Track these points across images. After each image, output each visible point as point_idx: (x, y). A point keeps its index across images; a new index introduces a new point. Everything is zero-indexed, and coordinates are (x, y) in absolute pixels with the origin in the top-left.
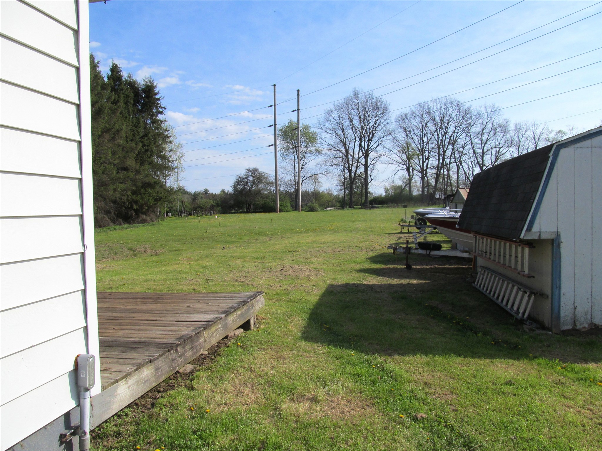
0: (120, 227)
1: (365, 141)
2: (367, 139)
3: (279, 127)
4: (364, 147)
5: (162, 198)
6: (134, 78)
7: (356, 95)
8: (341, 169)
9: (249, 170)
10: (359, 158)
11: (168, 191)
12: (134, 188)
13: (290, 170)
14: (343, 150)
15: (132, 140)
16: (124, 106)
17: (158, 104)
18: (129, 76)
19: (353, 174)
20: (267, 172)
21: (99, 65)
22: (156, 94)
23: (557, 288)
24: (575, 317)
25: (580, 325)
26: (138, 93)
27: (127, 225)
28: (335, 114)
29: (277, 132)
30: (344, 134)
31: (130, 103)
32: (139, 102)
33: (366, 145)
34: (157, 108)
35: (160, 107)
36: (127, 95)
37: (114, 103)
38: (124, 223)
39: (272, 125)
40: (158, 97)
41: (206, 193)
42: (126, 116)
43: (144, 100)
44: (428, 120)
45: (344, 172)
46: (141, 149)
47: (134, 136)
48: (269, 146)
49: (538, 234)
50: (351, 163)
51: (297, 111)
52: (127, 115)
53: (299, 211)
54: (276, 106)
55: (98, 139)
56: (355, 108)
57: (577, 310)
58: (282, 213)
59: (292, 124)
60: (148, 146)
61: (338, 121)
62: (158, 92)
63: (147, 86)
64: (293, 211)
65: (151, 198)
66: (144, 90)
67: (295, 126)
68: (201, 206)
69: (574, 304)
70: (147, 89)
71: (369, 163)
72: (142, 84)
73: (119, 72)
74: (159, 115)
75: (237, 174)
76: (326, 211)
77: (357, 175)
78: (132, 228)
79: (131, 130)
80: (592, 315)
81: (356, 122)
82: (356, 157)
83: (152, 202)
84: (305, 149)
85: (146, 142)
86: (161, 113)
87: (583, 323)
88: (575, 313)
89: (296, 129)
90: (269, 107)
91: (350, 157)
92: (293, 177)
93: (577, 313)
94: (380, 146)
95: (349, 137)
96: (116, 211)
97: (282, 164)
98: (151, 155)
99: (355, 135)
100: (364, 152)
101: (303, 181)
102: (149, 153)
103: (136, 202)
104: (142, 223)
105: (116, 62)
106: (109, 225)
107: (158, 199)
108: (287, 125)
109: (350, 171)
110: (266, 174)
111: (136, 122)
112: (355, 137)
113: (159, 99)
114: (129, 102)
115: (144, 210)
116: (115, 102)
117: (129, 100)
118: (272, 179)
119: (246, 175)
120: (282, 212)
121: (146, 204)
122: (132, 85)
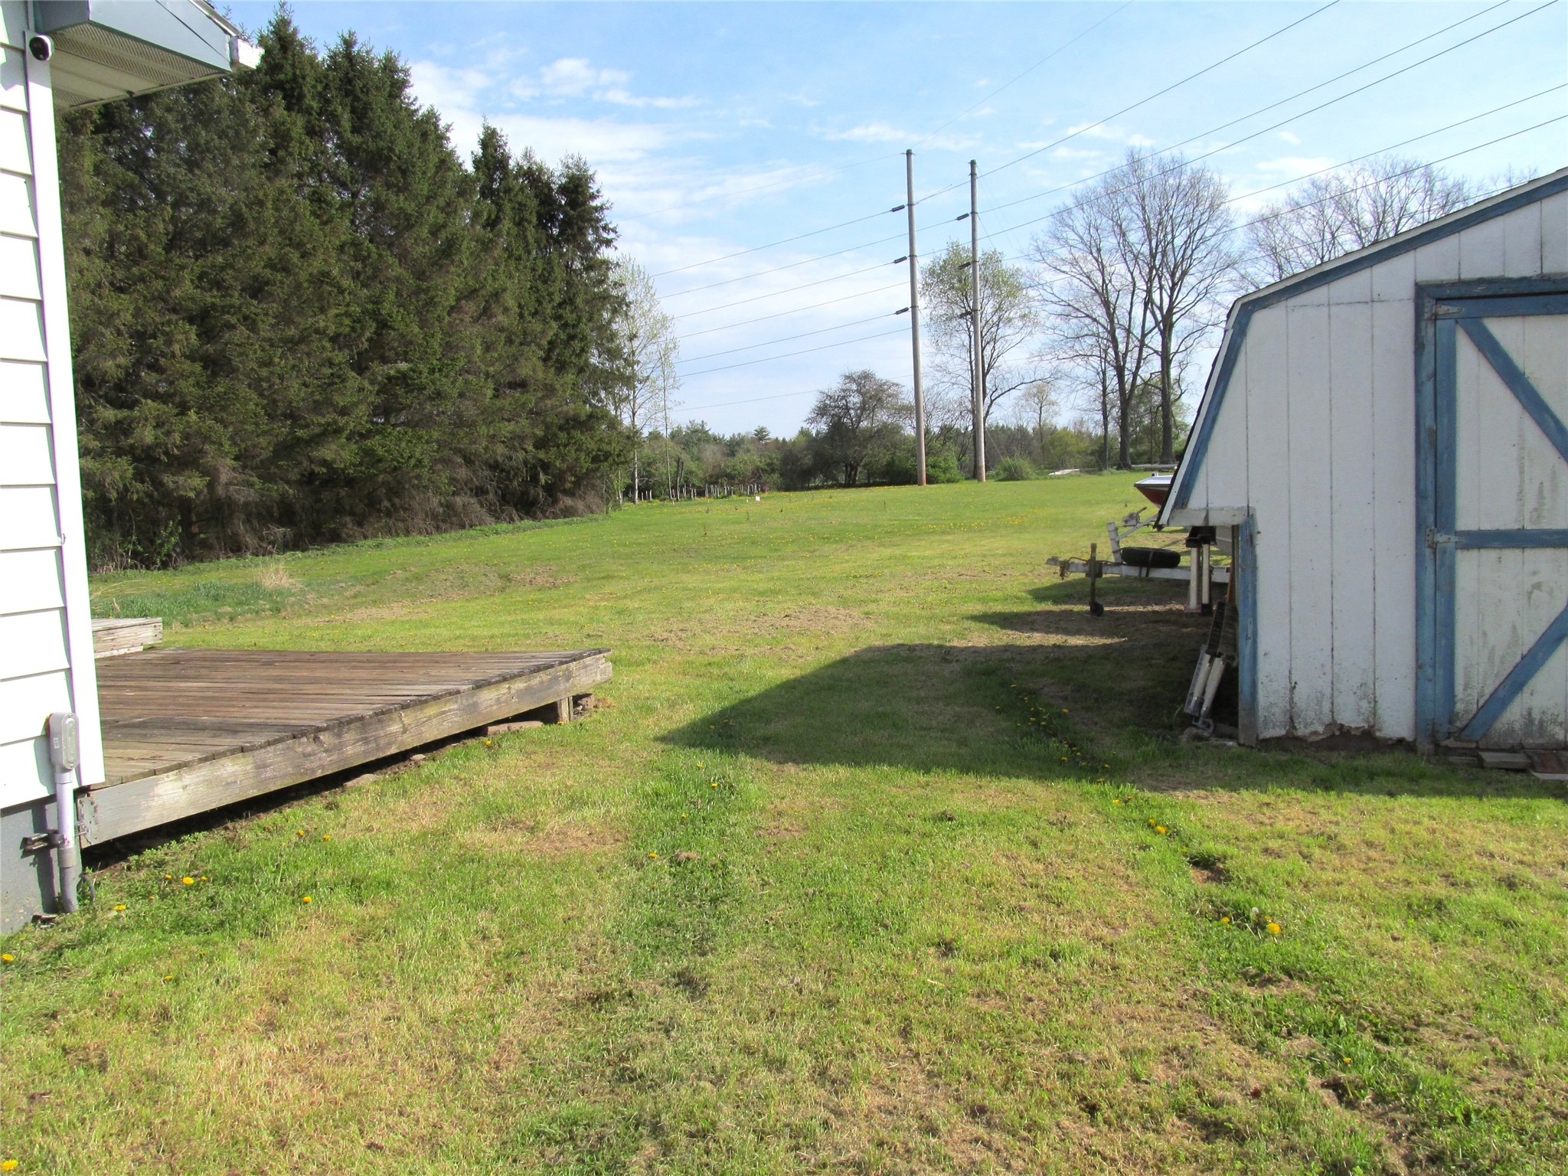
0: (511, 527)
1: (1161, 288)
2: (1167, 284)
3: (923, 262)
4: (1158, 304)
5: (611, 454)
6: (538, 158)
7: (1135, 163)
8: (1096, 366)
9: (850, 378)
10: (1144, 335)
11: (628, 438)
12: (539, 433)
13: (959, 372)
14: (1099, 312)
15: (534, 314)
16: (515, 231)
17: (598, 220)
18: (527, 156)
19: (1128, 377)
20: (895, 381)
21: (448, 134)
22: (593, 197)
23: (1247, 638)
24: (1292, 708)
25: (1305, 727)
26: (551, 196)
27: (527, 522)
28: (1079, 221)
29: (919, 276)
30: (1103, 274)
31: (530, 222)
32: (552, 219)
33: (1166, 300)
34: (596, 230)
35: (605, 228)
36: (520, 204)
37: (488, 225)
38: (522, 519)
39: (904, 259)
40: (595, 203)
41: (761, 439)
42: (520, 256)
43: (565, 213)
44: (1338, 223)
45: (1104, 373)
46: (556, 335)
47: (540, 303)
48: (898, 313)
49: (1203, 515)
50: (1122, 347)
51: (970, 218)
52: (521, 251)
53: (980, 480)
54: (915, 208)
55: (449, 314)
56: (1133, 199)
57: (1296, 691)
58: (935, 486)
59: (957, 253)
60: (574, 326)
61: (1086, 238)
62: (598, 192)
63: (572, 178)
64: (967, 479)
65: (583, 456)
66: (563, 189)
67: (966, 256)
68: (728, 471)
69: (1290, 678)
70: (571, 185)
71: (1173, 349)
72: (557, 174)
73: (500, 146)
74: (603, 248)
75: (821, 389)
76: (1051, 478)
77: (1139, 381)
78: (539, 528)
79: (531, 288)
80: (1332, 703)
81: (1136, 236)
82: (1137, 331)
83: (585, 464)
84: (995, 319)
85: (569, 316)
86: (608, 243)
87: (1312, 723)
88: (1291, 699)
89: (968, 264)
90: (894, 210)
91: (1120, 335)
92: (969, 393)
93: (1296, 699)
94: (1205, 302)
95: (1117, 282)
96: (499, 488)
97: (938, 360)
98: (583, 350)
99: (1132, 274)
100: (1159, 318)
101: (992, 401)
102: (577, 344)
103: (546, 466)
104: (565, 517)
105: (493, 124)
106: (482, 522)
107: (602, 458)
108: (944, 257)
109: (1120, 371)
110: (894, 384)
111: (544, 269)
112: (1133, 278)
113: (601, 208)
114: (526, 220)
115: (568, 485)
116: (492, 224)
117: (527, 216)
118: (907, 397)
119: (844, 391)
120: (937, 483)
121: (571, 469)
122: (534, 177)
